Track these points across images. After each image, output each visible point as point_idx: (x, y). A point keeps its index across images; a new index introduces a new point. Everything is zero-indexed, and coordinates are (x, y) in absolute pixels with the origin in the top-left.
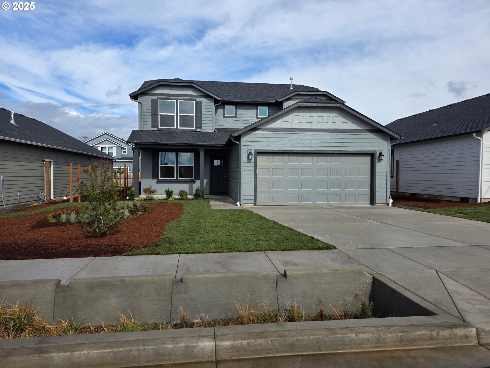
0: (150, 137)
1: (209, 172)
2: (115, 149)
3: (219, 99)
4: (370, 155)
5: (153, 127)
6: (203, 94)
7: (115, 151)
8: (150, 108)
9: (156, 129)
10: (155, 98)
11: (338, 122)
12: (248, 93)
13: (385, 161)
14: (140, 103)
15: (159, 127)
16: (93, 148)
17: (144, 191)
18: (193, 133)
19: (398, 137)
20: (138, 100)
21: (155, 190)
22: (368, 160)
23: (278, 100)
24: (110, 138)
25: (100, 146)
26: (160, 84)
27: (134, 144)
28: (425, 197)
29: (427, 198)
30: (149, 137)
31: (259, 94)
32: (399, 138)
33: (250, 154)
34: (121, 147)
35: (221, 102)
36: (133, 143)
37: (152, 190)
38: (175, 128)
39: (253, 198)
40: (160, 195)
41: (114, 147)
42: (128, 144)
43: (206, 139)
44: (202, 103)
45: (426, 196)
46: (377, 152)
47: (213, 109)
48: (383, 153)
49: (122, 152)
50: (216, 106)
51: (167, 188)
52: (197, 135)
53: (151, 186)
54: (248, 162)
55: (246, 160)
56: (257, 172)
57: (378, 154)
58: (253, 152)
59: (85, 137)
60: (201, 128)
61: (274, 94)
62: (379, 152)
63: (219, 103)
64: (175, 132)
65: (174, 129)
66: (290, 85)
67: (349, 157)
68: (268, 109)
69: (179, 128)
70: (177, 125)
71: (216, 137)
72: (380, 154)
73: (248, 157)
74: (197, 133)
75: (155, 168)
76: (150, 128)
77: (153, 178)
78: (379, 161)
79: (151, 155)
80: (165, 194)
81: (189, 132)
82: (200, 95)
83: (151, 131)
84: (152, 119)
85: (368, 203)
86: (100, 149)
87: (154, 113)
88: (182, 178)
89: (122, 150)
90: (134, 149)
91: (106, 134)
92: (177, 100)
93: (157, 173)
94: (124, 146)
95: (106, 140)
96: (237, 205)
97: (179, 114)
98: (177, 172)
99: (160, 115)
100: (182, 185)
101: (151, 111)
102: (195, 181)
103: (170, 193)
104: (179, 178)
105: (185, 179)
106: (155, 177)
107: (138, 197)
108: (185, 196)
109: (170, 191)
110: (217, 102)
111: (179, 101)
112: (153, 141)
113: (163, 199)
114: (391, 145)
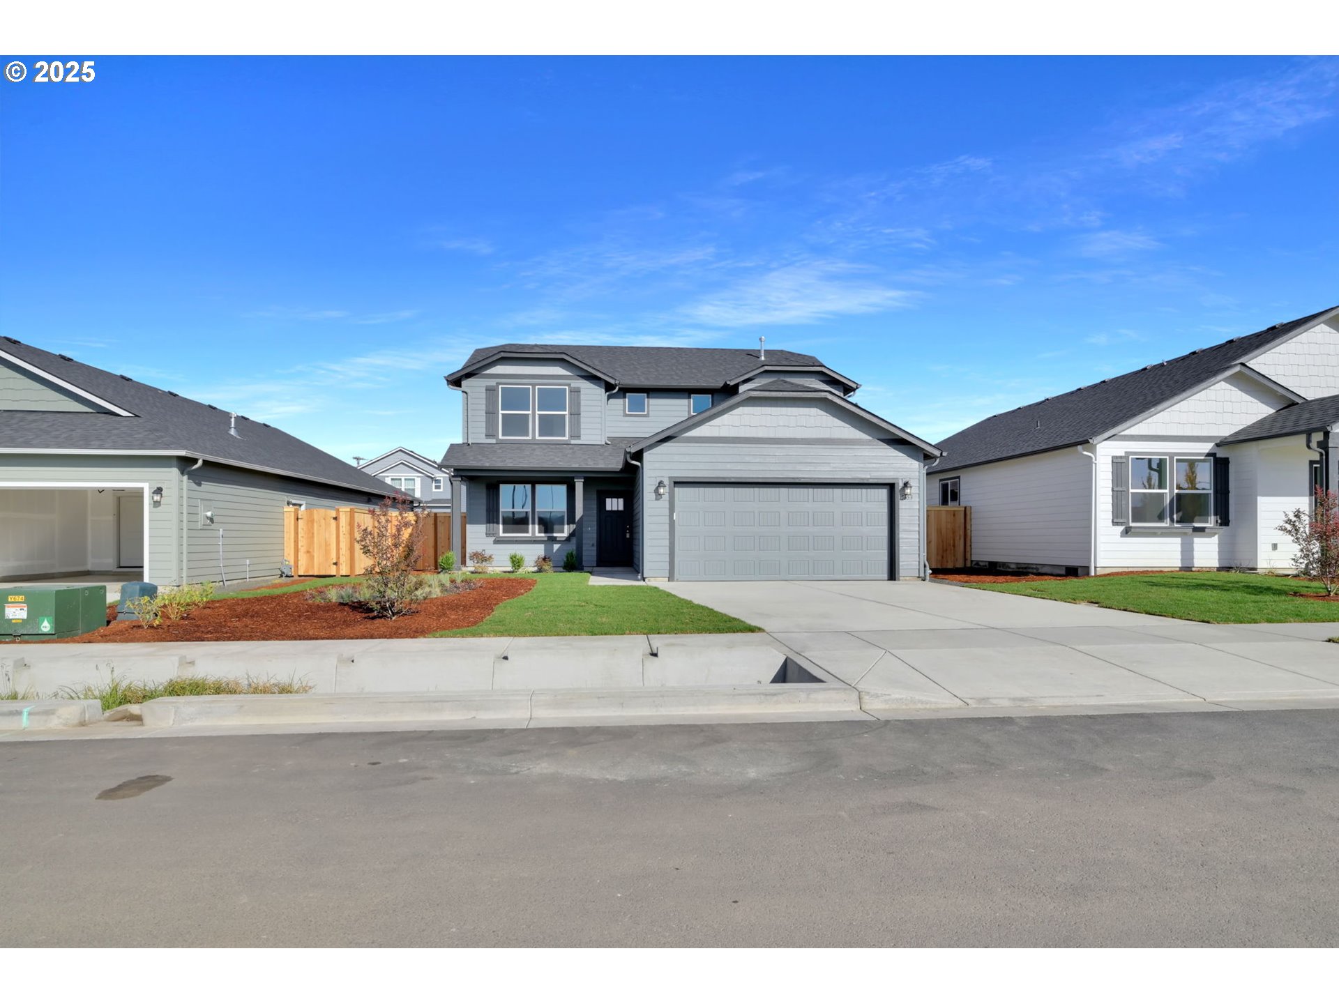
0: (483, 457)
1: (596, 523)
2: (420, 482)
3: (612, 382)
4: (888, 487)
5: (488, 436)
6: (583, 374)
7: (419, 487)
8: (484, 402)
9: (494, 441)
10: (492, 382)
11: (825, 427)
12: (673, 370)
13: (914, 498)
14: (466, 393)
15: (501, 437)
16: (375, 480)
17: (472, 558)
18: (565, 448)
19: (938, 453)
20: (460, 386)
21: (490, 557)
22: (883, 493)
23: (728, 383)
24: (408, 458)
25: (388, 477)
26: (502, 357)
27: (452, 470)
30: (480, 457)
31: (694, 371)
32: (939, 455)
33: (661, 484)
34: (432, 478)
35: (617, 388)
36: (451, 467)
37: (485, 555)
38: (531, 438)
39: (667, 566)
40: (499, 565)
41: (418, 477)
42: (443, 469)
43: (589, 457)
44: (582, 390)
46: (901, 480)
47: (603, 400)
48: (912, 483)
49: (434, 487)
50: (608, 395)
51: (513, 553)
52: (571, 451)
53: (484, 550)
54: (656, 499)
55: (653, 496)
56: (675, 518)
57: (901, 485)
58: (666, 482)
59: (358, 459)
60: (579, 437)
61: (724, 370)
62: (905, 481)
63: (615, 388)
64: (530, 446)
65: (528, 439)
66: (759, 351)
67: (848, 490)
68: (710, 400)
69: (537, 437)
70: (534, 433)
71: (606, 454)
72: (905, 484)
73: (656, 491)
74: (570, 446)
75: (492, 515)
76: (483, 439)
77: (488, 535)
78: (904, 496)
79: (484, 491)
80: (510, 564)
81: (558, 446)
82: (578, 376)
83: (485, 445)
84: (487, 422)
85: (886, 576)
86: (388, 481)
87: (491, 410)
88: (543, 535)
89: (434, 484)
90: (452, 479)
91: (400, 450)
92: (534, 385)
93: (495, 525)
94: (437, 475)
95: (402, 463)
96: (638, 580)
97: (537, 412)
98: (533, 523)
99: (503, 414)
100: (542, 547)
101: (484, 407)
102: (568, 539)
103: (519, 562)
104: (537, 534)
105: (548, 537)
106: (491, 532)
107: (460, 569)
108: (546, 567)
109: (517, 557)
110: (609, 387)
111: (537, 387)
112: (487, 463)
113: (505, 572)
114: (926, 467)
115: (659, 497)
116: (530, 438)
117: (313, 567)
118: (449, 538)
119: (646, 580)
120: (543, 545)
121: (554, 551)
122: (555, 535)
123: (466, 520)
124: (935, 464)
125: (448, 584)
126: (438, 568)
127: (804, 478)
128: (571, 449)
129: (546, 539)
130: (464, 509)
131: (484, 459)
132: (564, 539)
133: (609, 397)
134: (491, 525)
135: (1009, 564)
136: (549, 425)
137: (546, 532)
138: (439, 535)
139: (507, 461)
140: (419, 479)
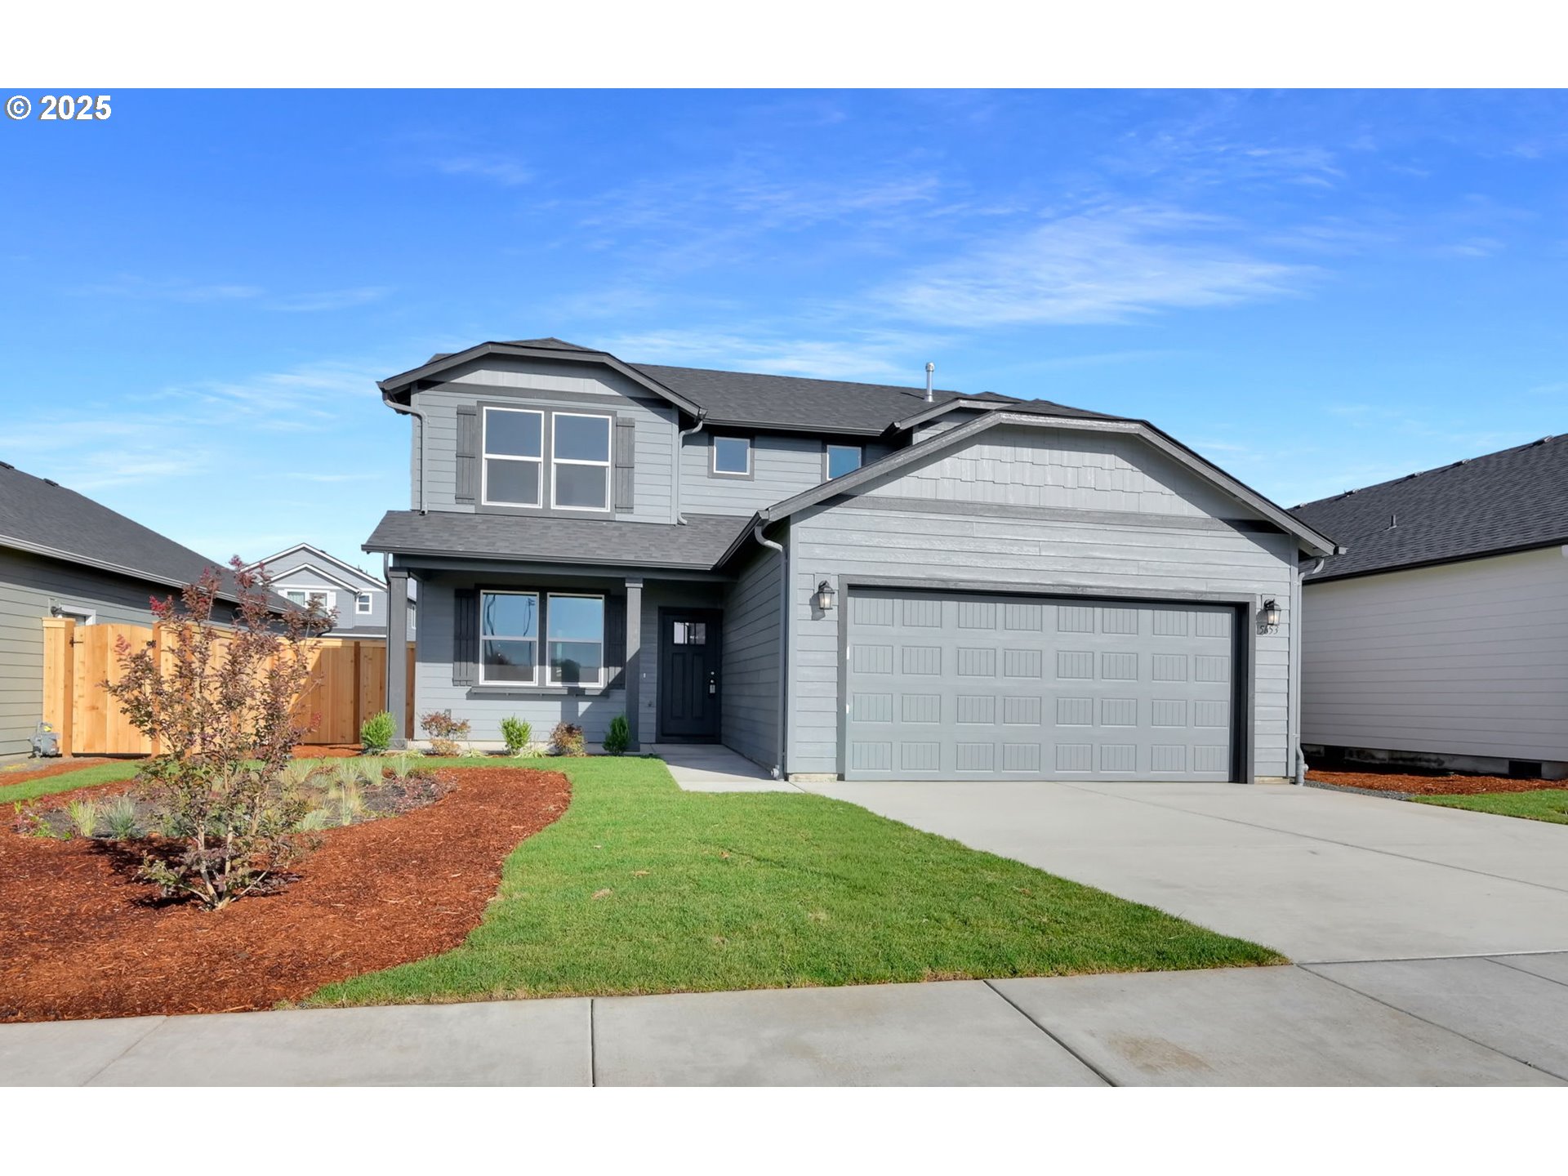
0: (452, 535)
1: (655, 665)
2: (334, 598)
3: (694, 411)
4: (1233, 609)
5: (459, 499)
6: (640, 395)
7: (334, 606)
8: (453, 435)
9: (471, 509)
10: (470, 400)
11: (1128, 490)
12: (791, 403)
13: (1283, 630)
14: (418, 417)
15: (484, 502)
17: (427, 725)
18: (603, 526)
19: (1328, 549)
20: (409, 404)
21: (464, 724)
22: (1224, 621)
23: (897, 425)
24: (316, 561)
25: (282, 589)
26: (490, 353)
27: (391, 557)
28: (1379, 759)
29: (1387, 762)
30: (447, 535)
32: (1330, 553)
33: (823, 588)
34: (355, 593)
35: (700, 424)
36: (389, 549)
37: (454, 721)
38: (541, 507)
40: (480, 741)
41: (332, 591)
43: (650, 545)
44: (637, 424)
45: (1381, 755)
46: (1258, 598)
47: (675, 446)
48: (1279, 602)
49: (357, 607)
50: (684, 437)
51: (508, 717)
52: (617, 533)
53: (449, 711)
54: (814, 618)
55: (807, 611)
56: (847, 658)
57: (1259, 606)
58: (834, 584)
60: (629, 509)
61: (875, 410)
62: (1267, 599)
63: (696, 425)
64: (539, 520)
65: (537, 509)
67: (1165, 614)
68: (860, 457)
69: (554, 506)
70: (547, 498)
71: (682, 540)
72: (1266, 605)
73: (815, 601)
74: (614, 524)
75: (465, 647)
76: (448, 503)
77: (457, 682)
78: (1264, 627)
79: (452, 600)
80: (502, 736)
81: (590, 523)
82: (631, 398)
83: (455, 516)
84: (460, 474)
85: (1225, 774)
86: (283, 594)
87: (467, 450)
88: (559, 684)
89: (358, 603)
90: (390, 574)
91: (304, 548)
92: (549, 410)
93: (471, 664)
94: (363, 589)
95: (306, 568)
96: (773, 778)
97: (554, 460)
98: (542, 663)
99: (489, 460)
100: (557, 706)
101: (453, 446)
102: (605, 694)
103: (520, 735)
104: (549, 683)
105: (570, 689)
106: (464, 677)
107: (403, 747)
108: (573, 746)
109: (518, 726)
110: (686, 421)
111: (554, 414)
112: (459, 546)
113: (491, 753)
114: (1303, 575)
115: (819, 613)
116: (539, 506)
117: (103, 737)
118: (382, 687)
119: (791, 778)
120: (560, 703)
121: (580, 714)
122: (581, 685)
123: (414, 655)
124: (1316, 571)
125: (379, 781)
126: (361, 743)
127: (1091, 587)
128: (615, 529)
129: (565, 692)
130: (412, 636)
131: (454, 538)
132: (598, 693)
133: (687, 441)
134: (464, 664)
135: (1374, 753)
136: (574, 485)
137: (564, 679)
138: (363, 681)
139: (498, 544)
140: (334, 594)
